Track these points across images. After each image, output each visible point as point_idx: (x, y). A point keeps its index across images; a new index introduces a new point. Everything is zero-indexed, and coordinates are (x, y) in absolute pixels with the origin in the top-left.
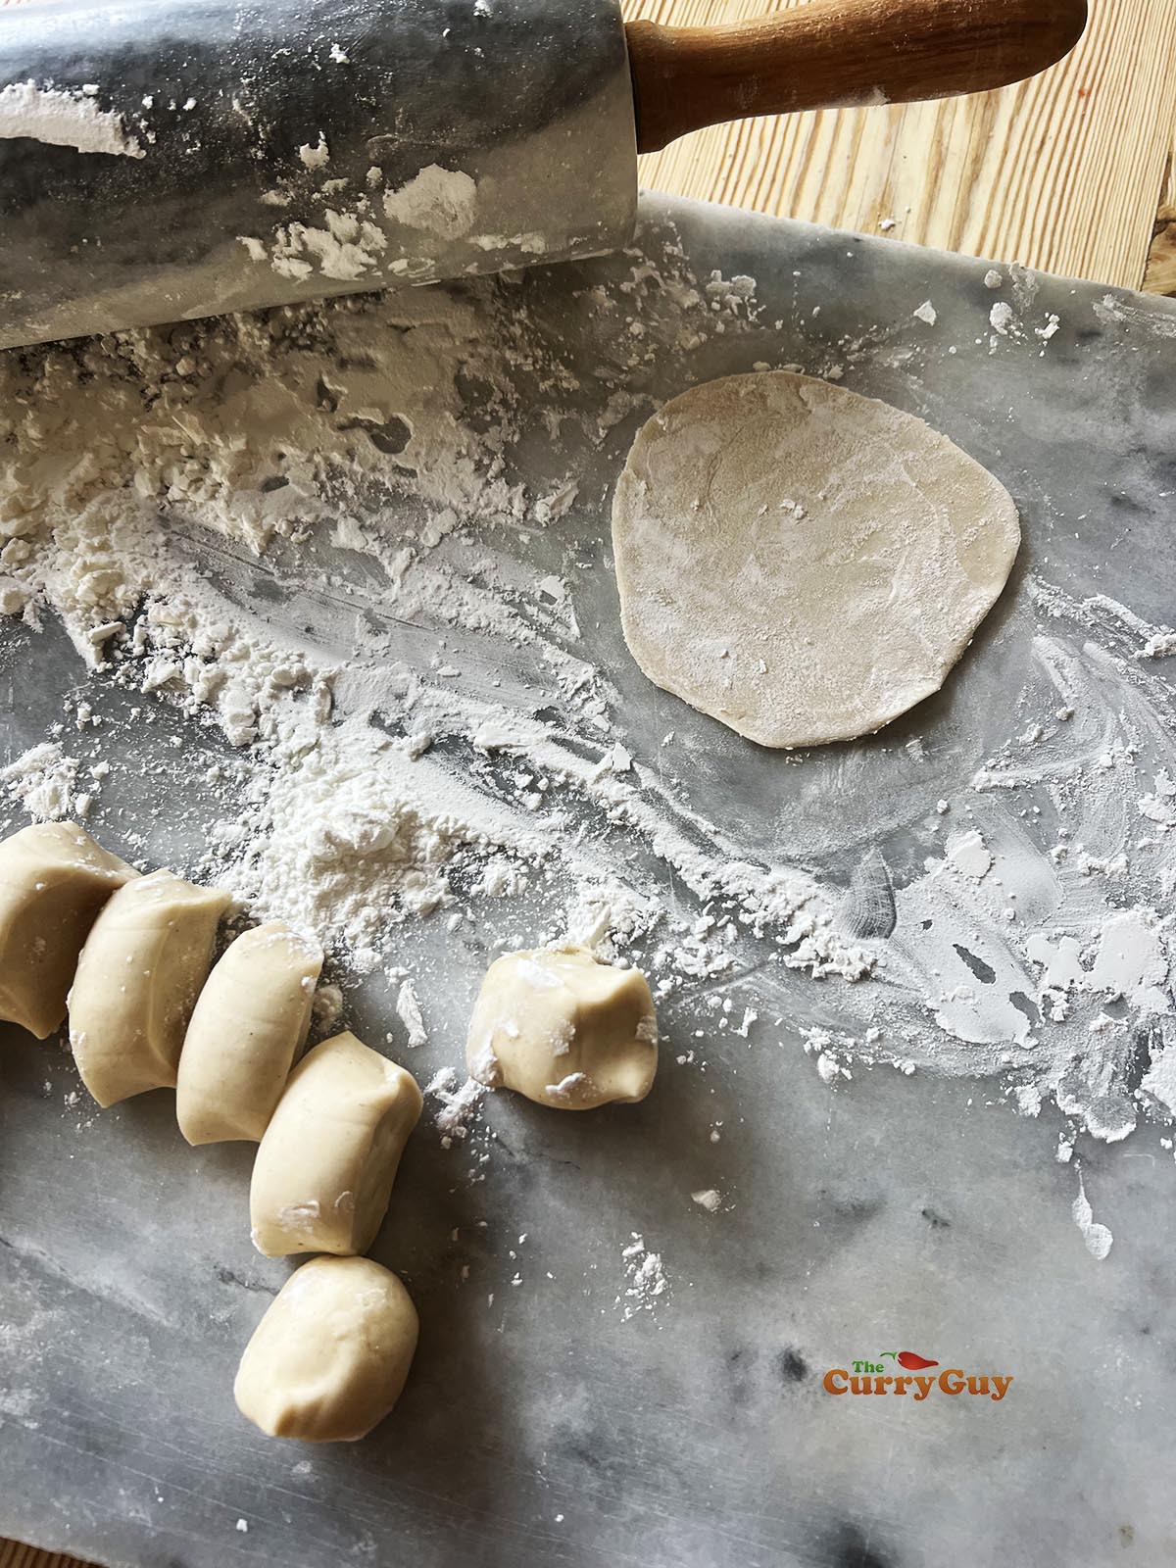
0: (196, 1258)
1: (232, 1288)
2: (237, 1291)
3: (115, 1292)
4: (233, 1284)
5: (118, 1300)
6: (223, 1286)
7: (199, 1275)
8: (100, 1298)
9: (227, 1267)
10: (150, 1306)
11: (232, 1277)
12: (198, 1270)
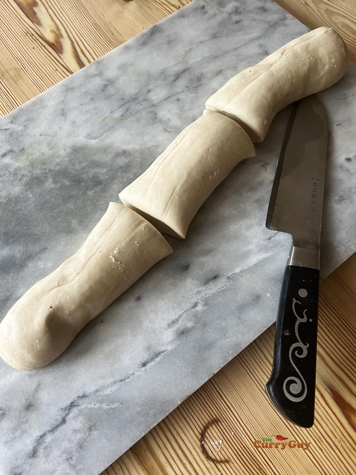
0: (262, 242)
1: (272, 239)
2: (274, 238)
3: (259, 259)
4: (272, 238)
5: (260, 260)
6: (271, 240)
7: (266, 243)
8: (258, 263)
9: (268, 237)
10: (266, 255)
11: (270, 238)
12: (265, 243)
